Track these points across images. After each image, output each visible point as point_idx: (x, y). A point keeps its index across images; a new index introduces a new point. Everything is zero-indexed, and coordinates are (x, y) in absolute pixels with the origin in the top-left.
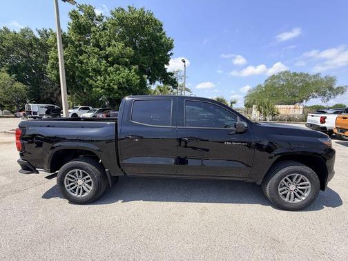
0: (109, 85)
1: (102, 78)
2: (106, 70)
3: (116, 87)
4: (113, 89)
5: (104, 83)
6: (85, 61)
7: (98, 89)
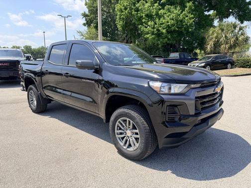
0: (158, 30)
1: (153, 23)
2: (157, 14)
3: (164, 31)
4: (162, 33)
5: (154, 28)
6: (140, 8)
7: (148, 36)
